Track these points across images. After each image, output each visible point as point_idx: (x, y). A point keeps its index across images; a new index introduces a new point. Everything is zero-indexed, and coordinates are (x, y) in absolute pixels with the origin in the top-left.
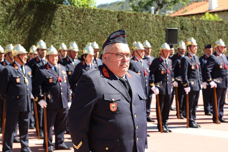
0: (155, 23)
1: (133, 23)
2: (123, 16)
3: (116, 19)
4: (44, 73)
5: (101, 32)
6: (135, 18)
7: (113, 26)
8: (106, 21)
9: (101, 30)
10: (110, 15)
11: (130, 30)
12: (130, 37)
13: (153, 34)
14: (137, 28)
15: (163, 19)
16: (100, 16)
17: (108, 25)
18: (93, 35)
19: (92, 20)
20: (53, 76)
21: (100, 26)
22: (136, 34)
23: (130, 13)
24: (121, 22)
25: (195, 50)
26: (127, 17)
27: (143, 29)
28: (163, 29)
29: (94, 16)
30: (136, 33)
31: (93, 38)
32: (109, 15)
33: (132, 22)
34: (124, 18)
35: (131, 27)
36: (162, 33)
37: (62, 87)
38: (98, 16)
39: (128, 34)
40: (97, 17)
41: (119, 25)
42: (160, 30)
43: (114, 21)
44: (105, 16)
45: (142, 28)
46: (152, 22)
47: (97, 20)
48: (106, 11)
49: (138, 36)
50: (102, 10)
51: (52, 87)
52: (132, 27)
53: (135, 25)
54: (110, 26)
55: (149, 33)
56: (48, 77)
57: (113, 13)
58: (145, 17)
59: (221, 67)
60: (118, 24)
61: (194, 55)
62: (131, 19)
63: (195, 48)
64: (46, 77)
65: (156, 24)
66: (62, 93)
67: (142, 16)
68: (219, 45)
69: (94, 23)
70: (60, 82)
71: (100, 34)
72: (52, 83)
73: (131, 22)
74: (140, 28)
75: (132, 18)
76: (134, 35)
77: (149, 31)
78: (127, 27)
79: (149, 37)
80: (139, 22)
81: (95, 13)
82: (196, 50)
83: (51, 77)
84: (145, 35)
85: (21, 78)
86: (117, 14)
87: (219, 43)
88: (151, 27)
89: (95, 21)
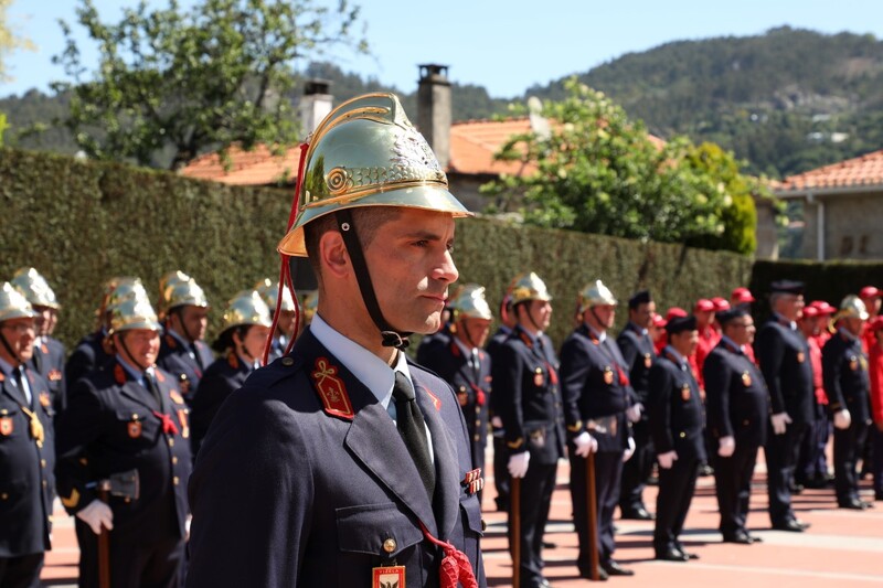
0: (230, 214)
1: (156, 210)
2: (119, 184)
3: (96, 192)
4: (105, 399)
5: (40, 237)
6: (162, 191)
7: (85, 219)
8: (62, 198)
9: (41, 232)
10: (74, 177)
11: (142, 234)
12: (142, 262)
13: (220, 252)
14: (167, 230)
15: (255, 199)
16: (39, 179)
17: (65, 212)
18: (10, 250)
19: (8, 194)
20: (145, 411)
21: (36, 216)
22: (164, 252)
23: (146, 175)
24: (114, 205)
25: (544, 319)
26: (134, 186)
27: (188, 234)
28: (253, 234)
29: (16, 177)
30: (166, 247)
31: (10, 260)
32: (70, 176)
33: (151, 206)
34: (125, 190)
35: (147, 225)
36: (252, 251)
37: (177, 456)
38: (32, 179)
39: (138, 250)
40: (28, 183)
41: (106, 216)
42: (245, 238)
43: (88, 198)
44: (57, 179)
45: (185, 228)
46: (219, 209)
47: (29, 192)
48: (62, 162)
49: (172, 259)
50: (46, 155)
51: (138, 455)
52: (152, 226)
53: (162, 218)
54: (72, 217)
55: (208, 249)
56: (123, 414)
57: (87, 172)
58: (196, 190)
59: (609, 377)
60: (104, 213)
61: (540, 334)
62: (148, 197)
63: (543, 310)
64: (114, 414)
65: (233, 218)
66: (176, 480)
67: (184, 187)
68: (595, 300)
69: (16, 205)
70: (168, 436)
71: (35, 247)
72: (141, 438)
73: (147, 207)
74: (180, 231)
75: (154, 193)
76: (157, 255)
77: (209, 242)
78: (135, 223)
79: (208, 262)
80: (175, 206)
81: (21, 166)
82: (548, 317)
83: (135, 416)
84: (194, 255)
85: (17, 416)
86: (101, 173)
87: (596, 294)
88: (216, 227)
89: (18, 198)
